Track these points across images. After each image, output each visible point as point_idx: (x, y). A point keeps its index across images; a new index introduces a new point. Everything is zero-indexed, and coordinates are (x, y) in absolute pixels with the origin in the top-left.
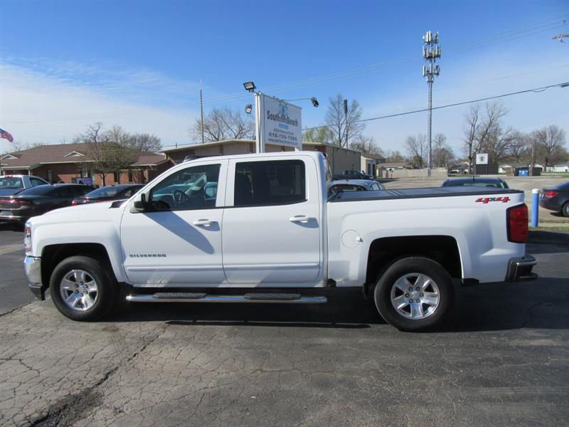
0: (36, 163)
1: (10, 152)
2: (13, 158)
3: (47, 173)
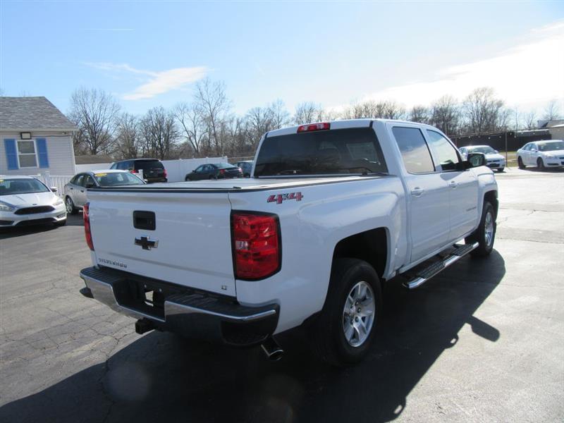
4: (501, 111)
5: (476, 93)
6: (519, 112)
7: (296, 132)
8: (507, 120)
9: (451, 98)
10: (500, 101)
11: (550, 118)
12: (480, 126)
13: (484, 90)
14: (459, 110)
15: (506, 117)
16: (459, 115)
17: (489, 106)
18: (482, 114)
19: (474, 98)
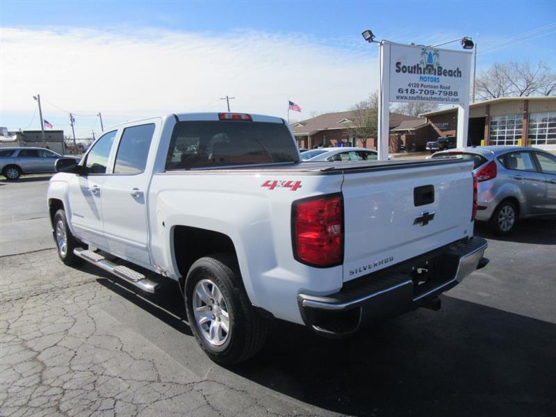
0: (315, 129)
1: (299, 121)
2: (300, 126)
3: (323, 138)
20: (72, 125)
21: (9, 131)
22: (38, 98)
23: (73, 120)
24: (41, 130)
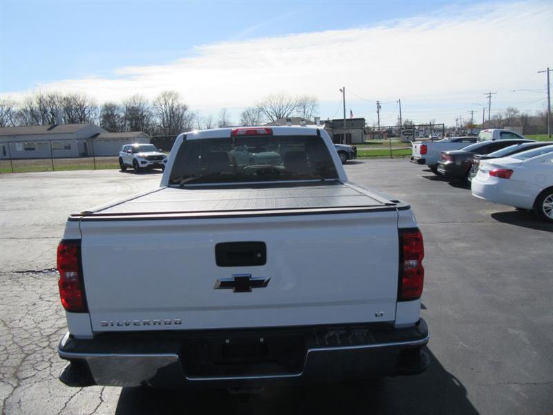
4: (186, 114)
5: (164, 96)
6: (200, 116)
7: (229, 136)
8: (191, 122)
9: (141, 98)
10: (185, 106)
11: (223, 123)
12: (169, 126)
13: (171, 94)
14: (150, 110)
15: (190, 120)
16: (151, 115)
17: (176, 109)
18: (170, 116)
19: (162, 101)
20: (378, 112)
21: (321, 119)
22: (343, 91)
23: (379, 107)
24: (343, 118)
